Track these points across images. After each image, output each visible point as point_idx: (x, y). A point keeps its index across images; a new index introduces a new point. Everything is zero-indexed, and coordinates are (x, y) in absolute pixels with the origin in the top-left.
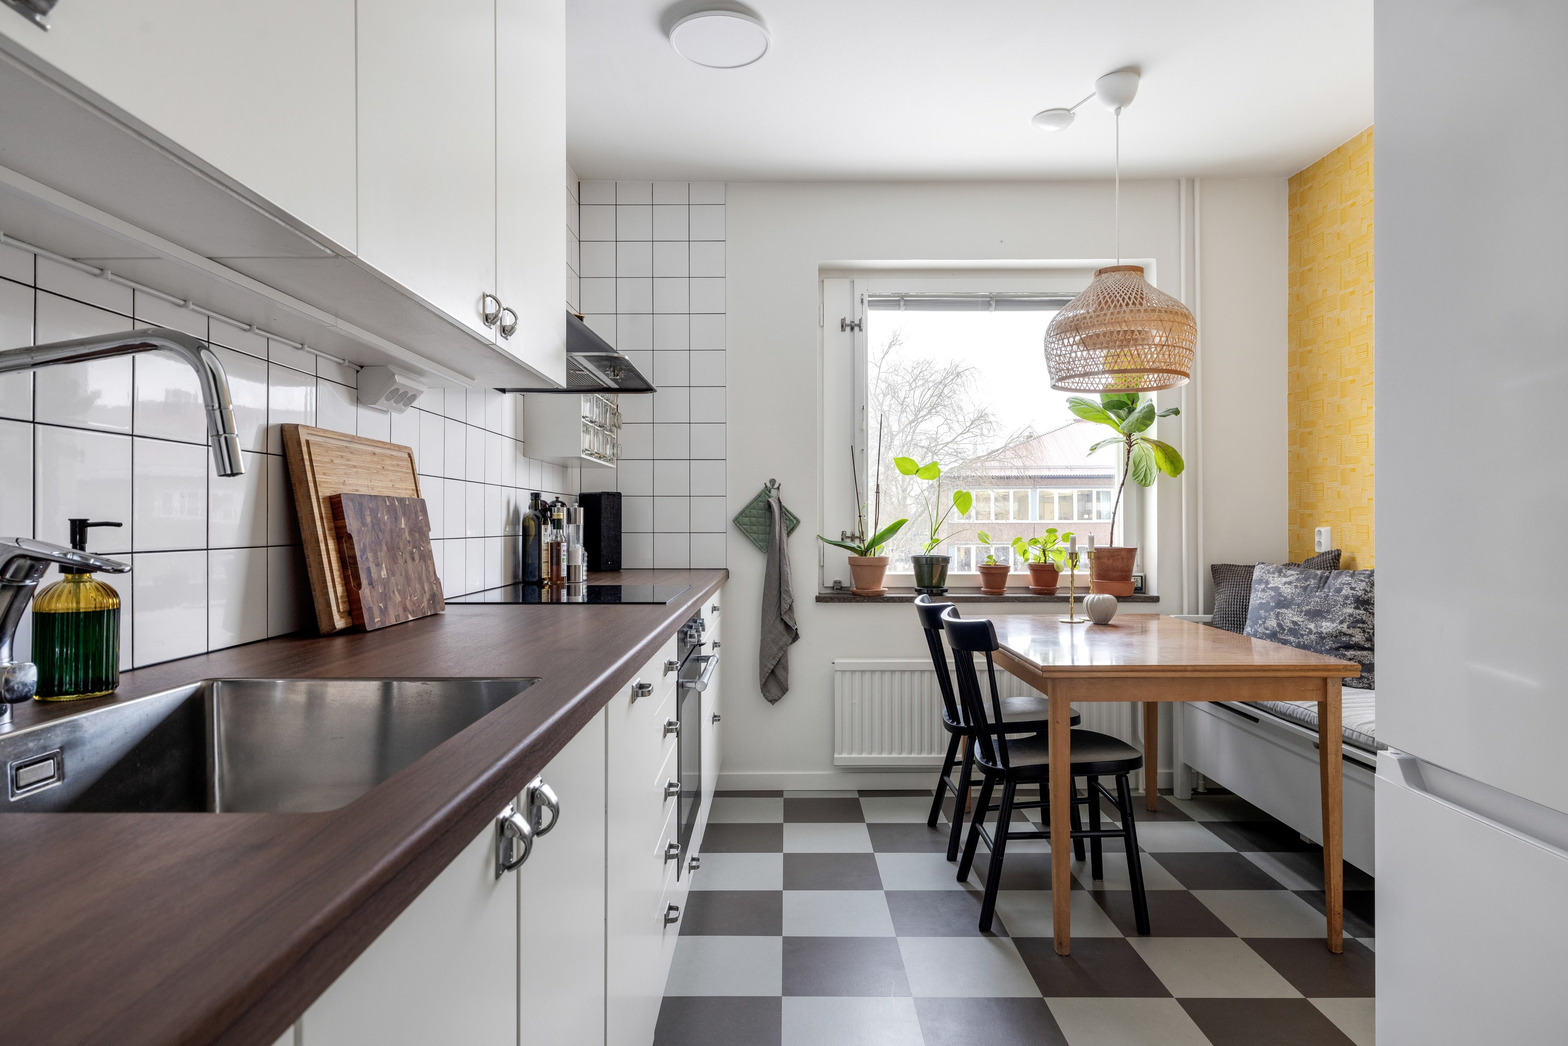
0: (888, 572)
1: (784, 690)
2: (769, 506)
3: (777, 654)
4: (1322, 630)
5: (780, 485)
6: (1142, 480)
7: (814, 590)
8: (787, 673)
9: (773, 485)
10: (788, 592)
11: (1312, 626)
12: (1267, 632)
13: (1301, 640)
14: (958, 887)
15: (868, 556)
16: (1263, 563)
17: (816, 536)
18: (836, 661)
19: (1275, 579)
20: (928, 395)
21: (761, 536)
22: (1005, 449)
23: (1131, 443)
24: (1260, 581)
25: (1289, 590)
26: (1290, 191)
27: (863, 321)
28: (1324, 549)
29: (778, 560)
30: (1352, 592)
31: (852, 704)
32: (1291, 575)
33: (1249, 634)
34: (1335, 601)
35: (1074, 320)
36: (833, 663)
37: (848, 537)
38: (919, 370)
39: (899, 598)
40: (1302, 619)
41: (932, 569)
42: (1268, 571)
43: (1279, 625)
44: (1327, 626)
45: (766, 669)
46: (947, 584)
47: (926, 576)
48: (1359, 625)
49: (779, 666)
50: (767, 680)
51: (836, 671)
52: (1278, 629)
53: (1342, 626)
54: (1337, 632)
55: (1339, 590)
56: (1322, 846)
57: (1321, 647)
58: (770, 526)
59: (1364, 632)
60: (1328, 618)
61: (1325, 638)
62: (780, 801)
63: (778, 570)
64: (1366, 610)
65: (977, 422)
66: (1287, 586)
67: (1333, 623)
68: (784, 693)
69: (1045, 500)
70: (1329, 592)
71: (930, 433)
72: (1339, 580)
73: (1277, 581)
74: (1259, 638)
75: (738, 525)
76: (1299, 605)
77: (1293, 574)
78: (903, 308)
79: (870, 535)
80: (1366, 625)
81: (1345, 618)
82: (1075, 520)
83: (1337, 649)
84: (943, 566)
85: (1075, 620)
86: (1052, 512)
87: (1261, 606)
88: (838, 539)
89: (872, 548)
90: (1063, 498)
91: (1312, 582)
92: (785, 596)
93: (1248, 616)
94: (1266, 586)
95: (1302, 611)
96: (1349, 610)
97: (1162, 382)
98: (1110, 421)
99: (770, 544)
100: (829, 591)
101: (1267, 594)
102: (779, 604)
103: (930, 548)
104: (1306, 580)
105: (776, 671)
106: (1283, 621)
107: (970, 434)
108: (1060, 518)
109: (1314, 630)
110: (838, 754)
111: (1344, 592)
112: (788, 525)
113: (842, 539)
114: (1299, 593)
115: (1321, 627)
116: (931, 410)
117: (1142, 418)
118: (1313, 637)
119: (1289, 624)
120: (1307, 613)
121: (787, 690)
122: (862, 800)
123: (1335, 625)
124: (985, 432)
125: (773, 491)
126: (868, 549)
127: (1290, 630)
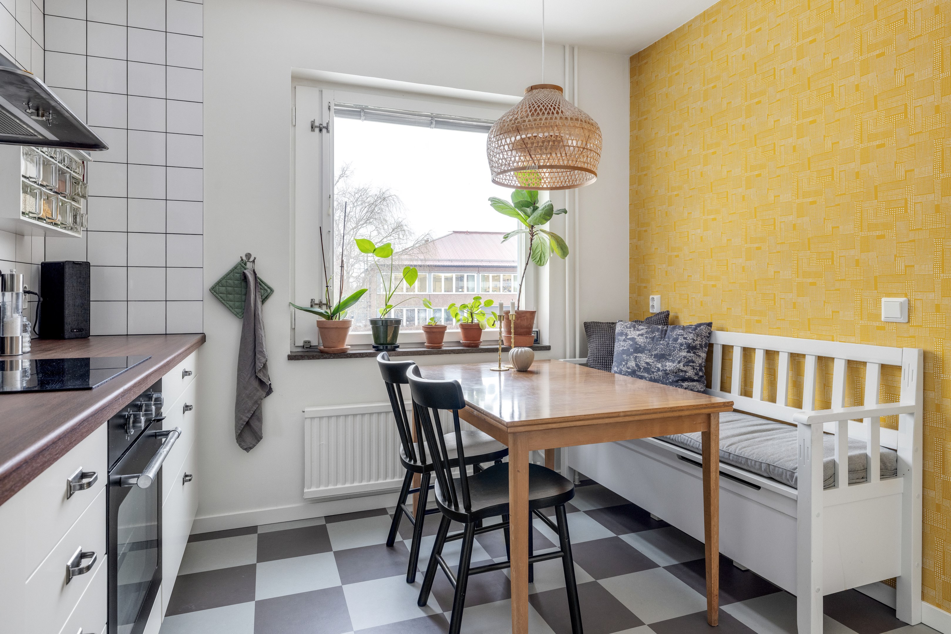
0: (350, 332)
1: (258, 437)
2: (245, 278)
3: (252, 407)
4: (667, 368)
5: (255, 258)
6: (538, 261)
7: (287, 350)
8: (262, 423)
9: (249, 259)
10: (262, 352)
11: (659, 365)
12: (629, 370)
13: (653, 375)
14: (420, 613)
15: (334, 320)
16: (622, 321)
17: (288, 303)
18: (306, 410)
19: (632, 332)
20: (364, 212)
21: (237, 304)
22: (413, 247)
23: (533, 233)
24: (621, 334)
25: (642, 340)
26: (631, 65)
27: (330, 124)
28: (656, 310)
29: (253, 324)
30: (685, 340)
31: (320, 445)
32: (642, 329)
33: (616, 372)
34: (674, 347)
35: (515, 122)
36: (304, 412)
37: (316, 304)
38: (359, 195)
39: (360, 354)
40: (653, 361)
41: (387, 329)
42: (626, 326)
43: (637, 365)
44: (670, 366)
45: (241, 422)
46: (399, 341)
47: (382, 335)
48: (690, 364)
49: (254, 417)
50: (242, 431)
51: (306, 418)
52: (636, 368)
53: (679, 365)
54: (677, 369)
55: (676, 340)
56: (704, 543)
57: (666, 380)
58: (246, 294)
59: (694, 368)
60: (670, 360)
61: (668, 374)
62: (253, 538)
63: (253, 333)
64: (694, 353)
65: (396, 230)
66: (640, 337)
67: (674, 363)
68: (259, 441)
69: (437, 280)
70: (669, 341)
71: (366, 236)
72: (675, 333)
73: (633, 334)
74: (623, 375)
75: (215, 293)
76: (649, 351)
77: (643, 329)
78: (363, 118)
79: (335, 303)
80: (695, 364)
81: (681, 359)
82: (454, 292)
83: (677, 381)
84: (395, 327)
85: (503, 368)
86: (441, 288)
87: (624, 352)
88: (307, 305)
89: (337, 313)
90: (447, 279)
91: (657, 334)
92: (260, 357)
93: (614, 359)
94: (626, 338)
95: (652, 355)
96: (684, 354)
97: (571, 183)
98: (519, 216)
99: (245, 310)
100: (300, 350)
101: (627, 343)
102: (253, 364)
103: (385, 312)
104: (653, 332)
105: (252, 423)
106: (639, 362)
107: (392, 238)
108: (445, 291)
109: (661, 369)
110: (308, 489)
111: (679, 341)
112: (263, 294)
113: (312, 306)
114: (649, 342)
115: (666, 366)
116: (367, 221)
117: (544, 214)
118: (660, 373)
119: (644, 365)
120: (656, 356)
121: (261, 438)
122: (329, 526)
123: (675, 364)
124: (401, 236)
125: (248, 264)
126: (334, 314)
127: (645, 369)
